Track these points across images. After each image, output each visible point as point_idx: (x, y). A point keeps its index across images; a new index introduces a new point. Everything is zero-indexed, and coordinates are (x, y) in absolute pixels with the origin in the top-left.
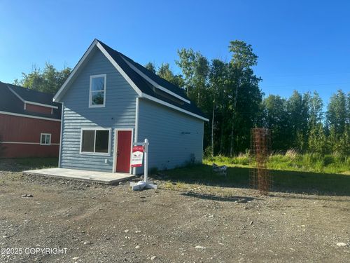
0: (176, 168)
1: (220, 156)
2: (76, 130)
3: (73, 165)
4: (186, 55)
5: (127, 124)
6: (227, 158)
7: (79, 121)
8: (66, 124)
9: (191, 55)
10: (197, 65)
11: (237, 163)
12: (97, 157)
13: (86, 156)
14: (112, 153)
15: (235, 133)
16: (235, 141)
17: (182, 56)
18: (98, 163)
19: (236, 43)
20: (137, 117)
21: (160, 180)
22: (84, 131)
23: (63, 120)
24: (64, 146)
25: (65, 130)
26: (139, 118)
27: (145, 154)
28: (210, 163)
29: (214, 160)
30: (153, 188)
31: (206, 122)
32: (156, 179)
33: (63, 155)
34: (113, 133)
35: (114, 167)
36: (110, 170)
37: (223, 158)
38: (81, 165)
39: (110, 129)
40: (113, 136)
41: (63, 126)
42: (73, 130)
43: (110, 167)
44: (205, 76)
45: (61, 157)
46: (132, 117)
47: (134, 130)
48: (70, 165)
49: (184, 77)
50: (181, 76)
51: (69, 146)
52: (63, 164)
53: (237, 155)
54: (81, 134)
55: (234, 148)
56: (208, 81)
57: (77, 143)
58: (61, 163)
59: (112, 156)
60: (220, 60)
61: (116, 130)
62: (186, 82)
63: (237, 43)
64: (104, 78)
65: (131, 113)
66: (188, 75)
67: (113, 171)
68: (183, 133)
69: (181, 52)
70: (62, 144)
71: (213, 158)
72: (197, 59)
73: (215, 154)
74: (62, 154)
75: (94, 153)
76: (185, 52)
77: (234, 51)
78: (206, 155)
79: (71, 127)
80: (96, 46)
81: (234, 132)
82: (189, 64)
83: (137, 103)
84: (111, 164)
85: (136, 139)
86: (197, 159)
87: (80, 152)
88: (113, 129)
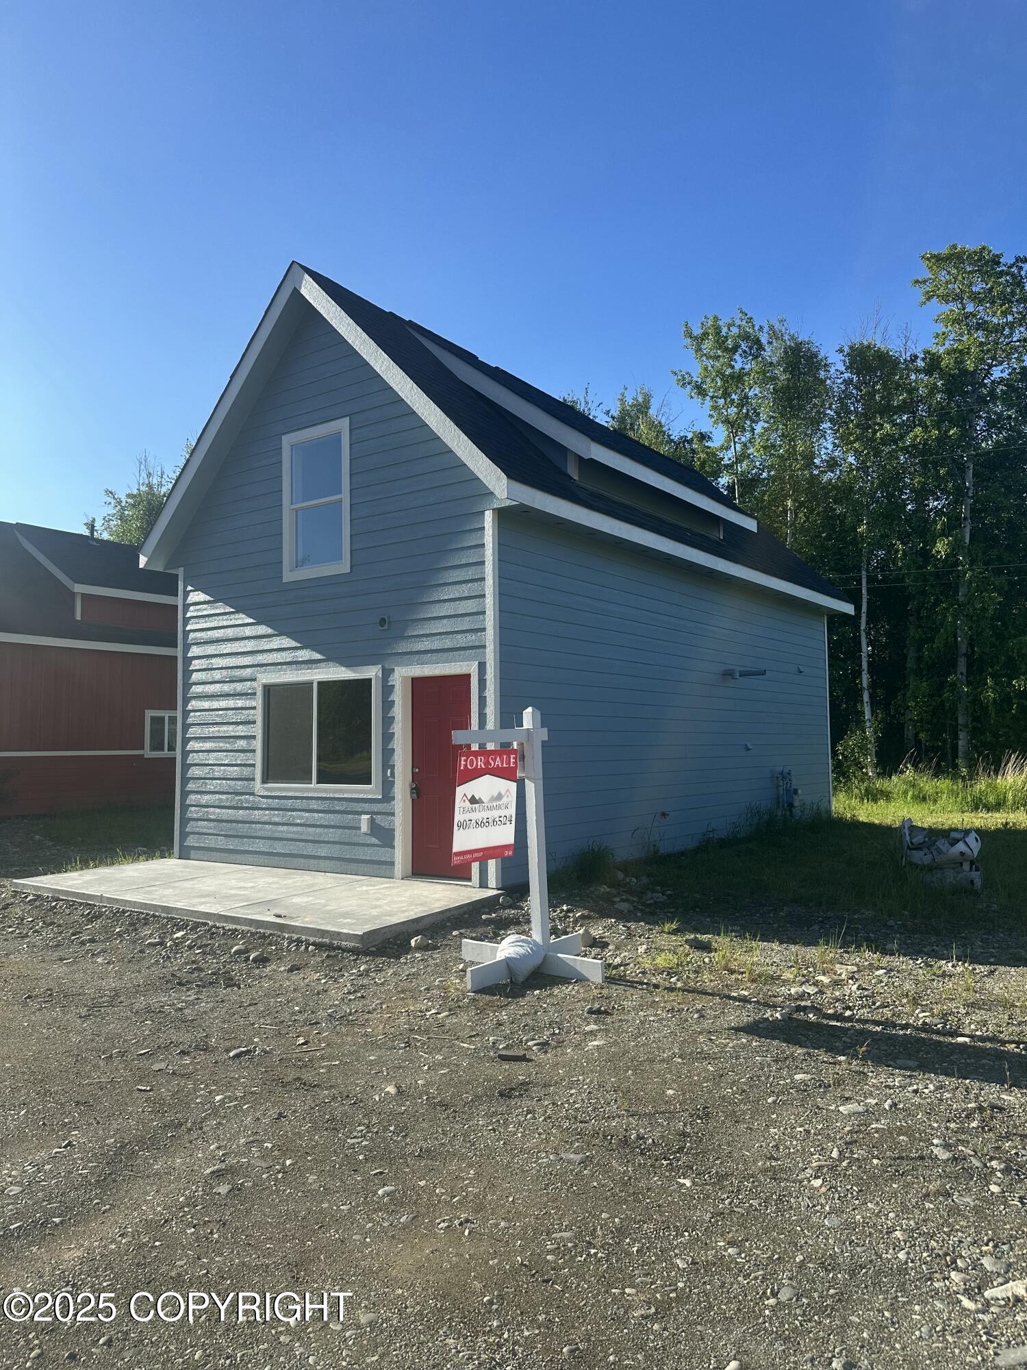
0: (705, 846)
1: (909, 773)
2: (239, 687)
3: (232, 844)
4: (721, 343)
5: (448, 643)
6: (944, 784)
7: (249, 646)
8: (196, 664)
9: (746, 337)
10: (774, 379)
11: (998, 806)
12: (330, 806)
13: (282, 805)
14: (388, 785)
15: (976, 670)
16: (975, 700)
17: (707, 346)
18: (332, 834)
19: (948, 258)
20: (490, 602)
21: (623, 917)
22: (268, 689)
23: (187, 647)
24: (192, 758)
25: (197, 689)
26: (504, 610)
27: (530, 787)
28: (869, 813)
29: (887, 796)
30: (581, 979)
31: (836, 620)
32: (604, 914)
33: (192, 798)
34: (387, 689)
35: (401, 852)
36: (382, 869)
37: (928, 784)
38: (261, 846)
39: (372, 672)
40: (388, 705)
41: (188, 673)
42: (226, 688)
43: (381, 854)
44: (816, 422)
45: (185, 808)
46: (470, 606)
47: (482, 667)
48: (221, 842)
49: (719, 435)
50: (703, 437)
51: (212, 758)
52: (191, 841)
53: (996, 767)
54: (258, 702)
55: (974, 733)
56: (826, 445)
57: (242, 744)
58: (184, 835)
59: (388, 797)
60: (881, 345)
61: (403, 674)
62: (728, 457)
63: (955, 258)
64: (337, 438)
65: (464, 590)
66: (734, 426)
67: (399, 868)
68: (728, 674)
69: (697, 331)
70: (185, 754)
71: (879, 784)
72: (771, 353)
73: (888, 766)
74: (185, 794)
75: (313, 788)
76: (718, 331)
77: (945, 298)
78: (843, 771)
79: (217, 675)
80: (296, 294)
81: (970, 665)
82: (738, 378)
83: (489, 537)
84: (385, 836)
85: (491, 710)
86: (805, 797)
87: (258, 786)
88: (387, 673)
